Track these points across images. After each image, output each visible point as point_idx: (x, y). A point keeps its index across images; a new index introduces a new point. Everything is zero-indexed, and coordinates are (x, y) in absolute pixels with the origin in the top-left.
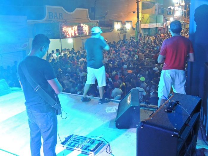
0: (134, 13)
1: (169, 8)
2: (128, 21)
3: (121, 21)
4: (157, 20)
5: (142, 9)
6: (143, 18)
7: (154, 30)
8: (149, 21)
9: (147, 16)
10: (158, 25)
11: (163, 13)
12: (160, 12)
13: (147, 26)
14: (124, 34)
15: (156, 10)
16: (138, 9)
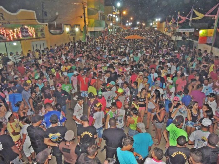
0: (81, 17)
1: (109, 15)
2: (77, 25)
3: (70, 25)
4: (100, 25)
5: (88, 15)
6: (89, 22)
7: (98, 33)
8: (94, 25)
9: (92, 21)
10: (101, 29)
11: (104, 19)
12: (102, 19)
13: (93, 29)
14: (74, 36)
15: (99, 16)
16: (84, 14)
